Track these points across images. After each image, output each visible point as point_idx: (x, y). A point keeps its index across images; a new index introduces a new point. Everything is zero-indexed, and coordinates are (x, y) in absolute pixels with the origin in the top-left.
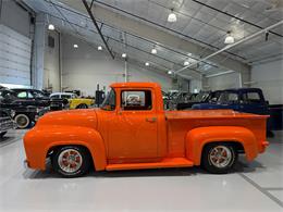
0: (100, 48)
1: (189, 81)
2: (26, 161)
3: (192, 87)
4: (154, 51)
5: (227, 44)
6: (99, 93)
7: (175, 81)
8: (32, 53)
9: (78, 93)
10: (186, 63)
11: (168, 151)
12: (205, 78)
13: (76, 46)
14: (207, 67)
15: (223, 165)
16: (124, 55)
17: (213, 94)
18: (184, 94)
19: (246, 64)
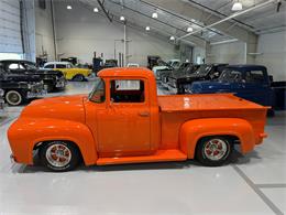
0: (96, 10)
1: (192, 48)
2: (12, 157)
3: (195, 54)
4: (155, 15)
5: (234, 12)
6: (97, 61)
7: (177, 47)
8: (21, 17)
9: (74, 61)
10: (190, 29)
11: (161, 143)
12: (209, 46)
13: (69, 7)
14: (211, 34)
15: (217, 158)
16: (122, 18)
17: (215, 68)
18: (186, 65)
19: (253, 33)
